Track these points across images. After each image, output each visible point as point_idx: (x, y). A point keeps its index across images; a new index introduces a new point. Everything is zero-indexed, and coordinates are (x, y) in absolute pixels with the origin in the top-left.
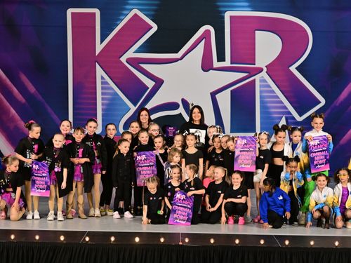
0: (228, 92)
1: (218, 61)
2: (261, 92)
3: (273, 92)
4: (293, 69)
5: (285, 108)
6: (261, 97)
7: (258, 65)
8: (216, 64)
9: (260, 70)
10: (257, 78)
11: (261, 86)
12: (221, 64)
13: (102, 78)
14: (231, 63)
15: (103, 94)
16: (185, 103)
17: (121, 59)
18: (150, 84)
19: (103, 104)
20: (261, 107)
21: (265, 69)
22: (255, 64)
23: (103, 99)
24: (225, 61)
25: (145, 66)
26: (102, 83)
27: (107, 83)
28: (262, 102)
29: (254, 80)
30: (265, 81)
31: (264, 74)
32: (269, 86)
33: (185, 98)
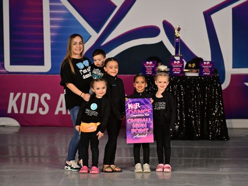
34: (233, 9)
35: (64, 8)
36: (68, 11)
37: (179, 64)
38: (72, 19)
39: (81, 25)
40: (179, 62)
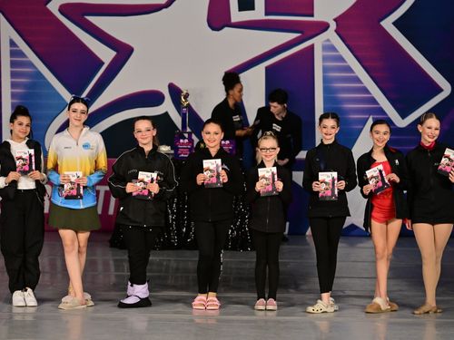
0: (260, 70)
1: (240, 10)
2: (325, 70)
3: (349, 69)
4: (388, 24)
5: (373, 101)
6: (326, 80)
7: (319, 16)
8: (237, 15)
9: (323, 27)
10: (318, 42)
11: (325, 59)
12: (247, 16)
13: (12, 43)
14: (267, 14)
15: (13, 75)
16: (175, 92)
17: (50, 6)
18: (106, 55)
19: (13, 96)
20: (326, 100)
21: (333, 26)
22: (312, 15)
23: (13, 85)
24: (253, 8)
25: (97, 21)
26: (13, 54)
27: (21, 54)
28: (326, 90)
29: (312, 47)
30: (333, 48)
31: (331, 35)
32: (341, 59)
33: (176, 84)
34: (267, 69)
35: (31, 65)
36: (36, 68)
37: (187, 144)
38: (42, 80)
39: (54, 89)
40: (186, 141)
